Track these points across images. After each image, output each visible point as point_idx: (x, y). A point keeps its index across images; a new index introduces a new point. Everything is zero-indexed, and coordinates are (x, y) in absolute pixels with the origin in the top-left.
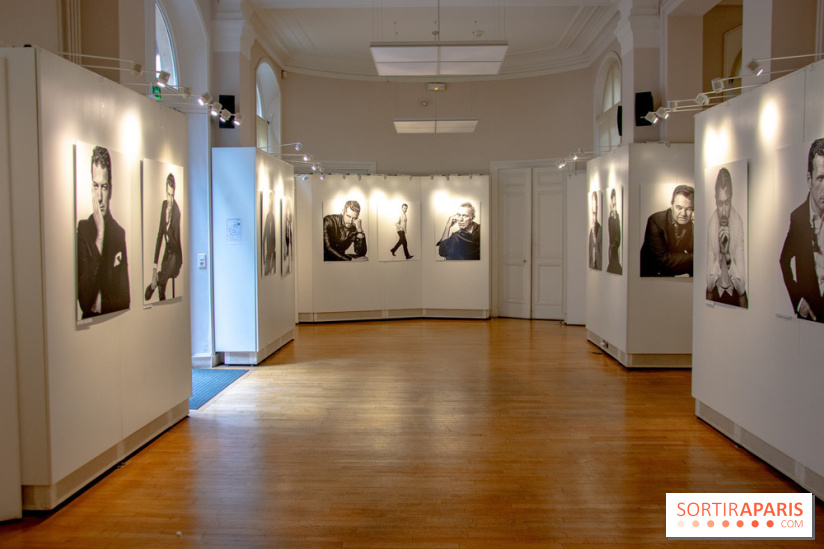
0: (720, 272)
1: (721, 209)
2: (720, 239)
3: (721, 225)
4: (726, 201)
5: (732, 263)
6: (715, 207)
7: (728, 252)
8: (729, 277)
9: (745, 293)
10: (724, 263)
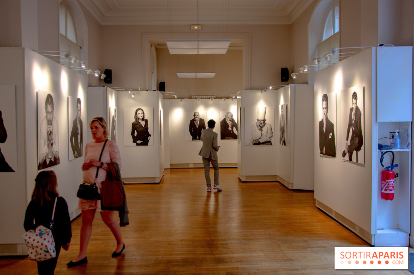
0: (48, 151)
1: (48, 116)
2: (48, 132)
3: (48, 125)
4: (51, 112)
5: (54, 144)
6: (45, 115)
7: (52, 139)
8: (52, 152)
9: (59, 158)
10: (50, 145)
